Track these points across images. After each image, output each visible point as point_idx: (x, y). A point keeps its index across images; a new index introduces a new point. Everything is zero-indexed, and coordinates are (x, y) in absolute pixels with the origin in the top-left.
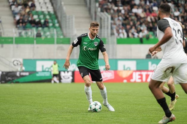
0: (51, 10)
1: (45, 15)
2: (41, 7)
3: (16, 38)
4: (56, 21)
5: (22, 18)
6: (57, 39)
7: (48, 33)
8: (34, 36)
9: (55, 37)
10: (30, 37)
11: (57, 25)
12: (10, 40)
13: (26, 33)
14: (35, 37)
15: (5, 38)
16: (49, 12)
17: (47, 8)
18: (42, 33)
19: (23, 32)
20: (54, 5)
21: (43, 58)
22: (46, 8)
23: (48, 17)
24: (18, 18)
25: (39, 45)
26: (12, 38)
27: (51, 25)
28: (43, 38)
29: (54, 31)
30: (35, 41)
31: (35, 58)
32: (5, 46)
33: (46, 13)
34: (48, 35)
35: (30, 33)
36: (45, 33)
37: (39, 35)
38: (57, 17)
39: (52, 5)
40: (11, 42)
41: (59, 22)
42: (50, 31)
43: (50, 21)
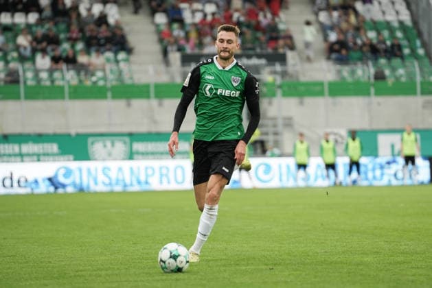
0: (406, 17)
1: (392, 30)
2: (384, 13)
3: (330, 84)
4: (418, 43)
5: (342, 37)
6: (422, 83)
7: (401, 71)
8: (369, 78)
9: (418, 79)
10: (362, 80)
11: (421, 52)
12: (318, 88)
13: (353, 73)
14: (372, 80)
15: (307, 84)
16: (401, 23)
17: (397, 13)
18: (387, 72)
19: (346, 71)
20: (413, 7)
21: (392, 126)
22: (394, 13)
23: (399, 34)
24: (333, 37)
25: (380, 99)
26: (321, 84)
27: (406, 51)
28: (390, 81)
29: (414, 66)
30: (372, 90)
31: (375, 127)
32: (309, 100)
33: (396, 24)
34: (401, 76)
35: (359, 72)
36: (394, 70)
37: (380, 77)
38: (420, 35)
39: (409, 6)
40: (320, 93)
41: (424, 45)
42: (404, 66)
43: (404, 43)
